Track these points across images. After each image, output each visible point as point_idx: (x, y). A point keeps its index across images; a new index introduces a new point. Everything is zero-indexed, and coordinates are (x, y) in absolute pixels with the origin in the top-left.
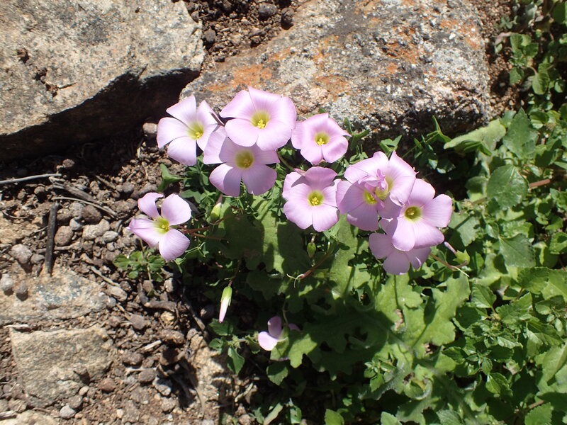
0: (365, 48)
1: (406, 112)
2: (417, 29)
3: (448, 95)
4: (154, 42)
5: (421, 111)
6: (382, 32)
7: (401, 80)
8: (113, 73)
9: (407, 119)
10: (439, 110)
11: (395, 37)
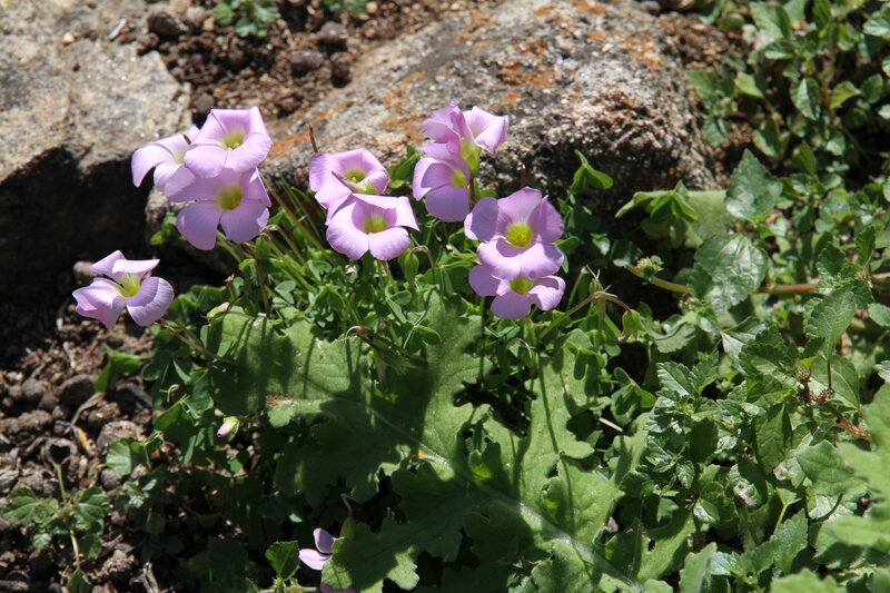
0: (467, 78)
1: (535, 147)
2: (549, 43)
3: (598, 115)
4: (106, 112)
5: (559, 144)
6: (494, 53)
7: (527, 110)
8: (38, 145)
9: (540, 161)
10: (587, 139)
11: (514, 57)
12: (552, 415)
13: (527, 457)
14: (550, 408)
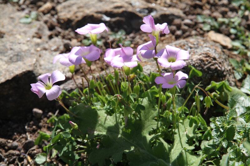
2: (186, 45)
3: (200, 58)
4: (47, 66)
8: (25, 69)
10: (196, 64)
12: (181, 139)
13: (172, 150)
14: (181, 137)
